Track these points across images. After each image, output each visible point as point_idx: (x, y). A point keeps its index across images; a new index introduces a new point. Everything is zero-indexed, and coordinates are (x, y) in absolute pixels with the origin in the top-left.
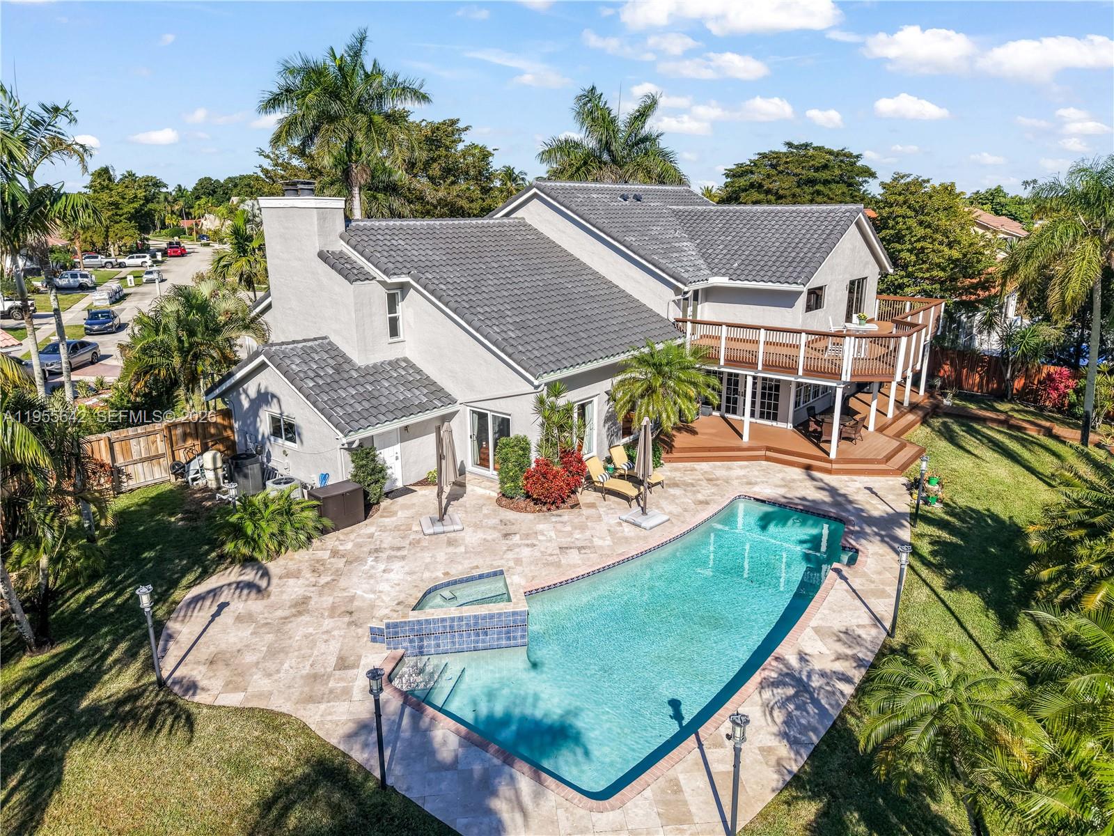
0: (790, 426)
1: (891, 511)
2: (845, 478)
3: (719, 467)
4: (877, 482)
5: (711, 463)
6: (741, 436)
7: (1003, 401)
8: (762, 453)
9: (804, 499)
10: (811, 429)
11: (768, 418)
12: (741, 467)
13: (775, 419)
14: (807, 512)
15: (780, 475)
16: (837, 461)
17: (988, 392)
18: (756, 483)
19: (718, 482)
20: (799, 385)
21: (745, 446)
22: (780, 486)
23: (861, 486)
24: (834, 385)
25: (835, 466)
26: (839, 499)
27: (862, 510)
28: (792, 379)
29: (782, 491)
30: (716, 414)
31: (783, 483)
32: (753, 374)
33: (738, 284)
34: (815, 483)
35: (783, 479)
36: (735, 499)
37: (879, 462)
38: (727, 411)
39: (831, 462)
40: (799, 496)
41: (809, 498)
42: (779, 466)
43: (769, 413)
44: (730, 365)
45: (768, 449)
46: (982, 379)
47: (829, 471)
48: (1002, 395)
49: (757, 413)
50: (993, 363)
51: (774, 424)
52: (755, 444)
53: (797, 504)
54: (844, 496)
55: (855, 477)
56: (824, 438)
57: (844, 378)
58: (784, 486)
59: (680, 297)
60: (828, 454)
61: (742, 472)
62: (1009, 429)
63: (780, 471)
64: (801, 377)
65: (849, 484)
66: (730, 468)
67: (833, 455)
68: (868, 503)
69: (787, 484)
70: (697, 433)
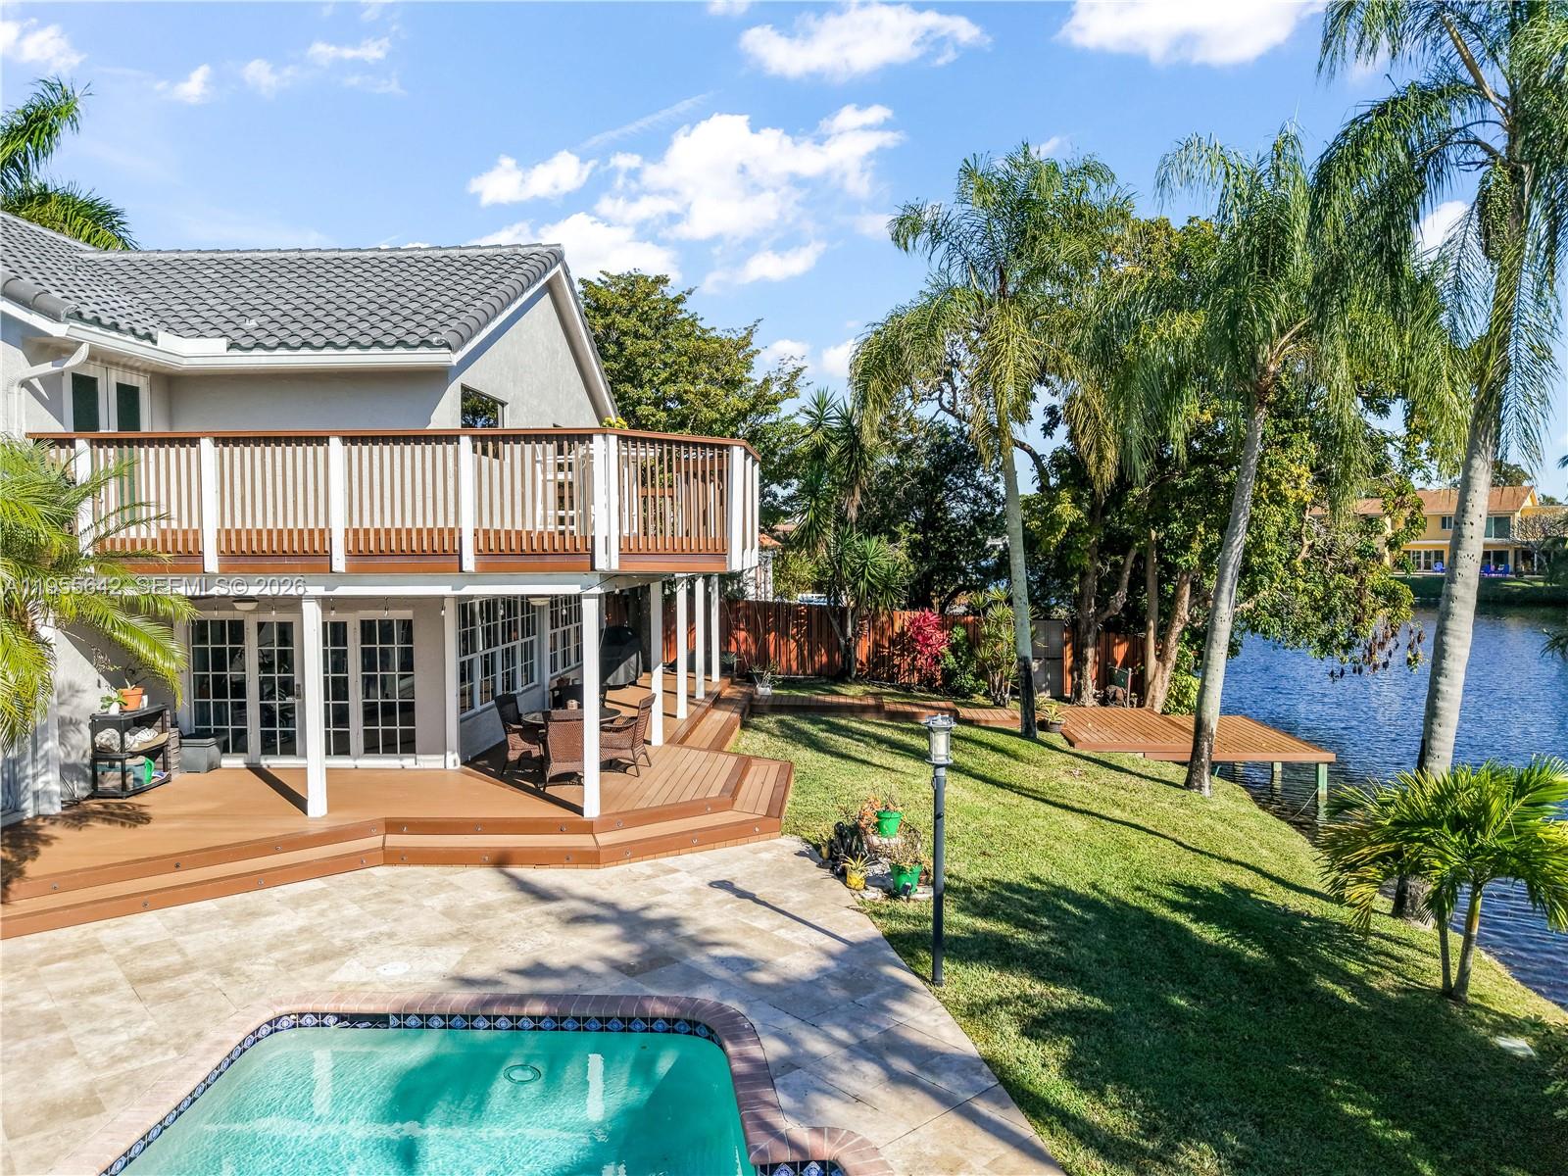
0: (453, 759)
1: (836, 946)
2: (642, 867)
3: (210, 916)
4: (737, 861)
5: (176, 912)
6: (300, 803)
7: (846, 682)
8: (374, 841)
9: (537, 970)
10: (513, 756)
11: (390, 748)
12: (296, 903)
13: (409, 746)
14: (558, 1022)
15: (438, 902)
16: (608, 823)
17: (814, 672)
18: (350, 949)
19: (184, 982)
20: (464, 607)
21: (314, 829)
22: (442, 940)
23: (698, 881)
24: (573, 590)
25: (604, 839)
26: (657, 936)
27: (749, 964)
28: (445, 590)
29: (447, 960)
30: (234, 762)
31: (448, 926)
32: (320, 591)
33: (259, 360)
34: (553, 906)
35: (449, 913)
36: (255, 1037)
37: (717, 806)
38: (268, 747)
39: (588, 828)
40: (517, 960)
41: (555, 960)
42: (433, 872)
43: (389, 736)
44: (241, 570)
45: (393, 826)
46: (800, 647)
47: (591, 858)
48: (840, 674)
49: (357, 740)
50: (814, 614)
51: (408, 762)
52: (347, 818)
53: (520, 1000)
54: (670, 924)
55: (668, 861)
56: (555, 768)
57: (601, 564)
58: (456, 937)
59: (47, 368)
60: (579, 810)
61: (289, 921)
62: (891, 720)
63: (438, 887)
64: (472, 578)
65: (658, 882)
66: (253, 915)
67: (592, 809)
68: (748, 930)
69: (464, 929)
70: (147, 819)
